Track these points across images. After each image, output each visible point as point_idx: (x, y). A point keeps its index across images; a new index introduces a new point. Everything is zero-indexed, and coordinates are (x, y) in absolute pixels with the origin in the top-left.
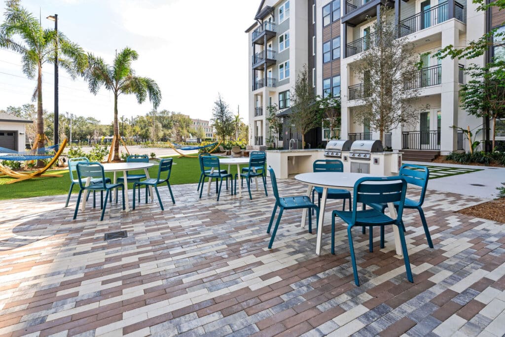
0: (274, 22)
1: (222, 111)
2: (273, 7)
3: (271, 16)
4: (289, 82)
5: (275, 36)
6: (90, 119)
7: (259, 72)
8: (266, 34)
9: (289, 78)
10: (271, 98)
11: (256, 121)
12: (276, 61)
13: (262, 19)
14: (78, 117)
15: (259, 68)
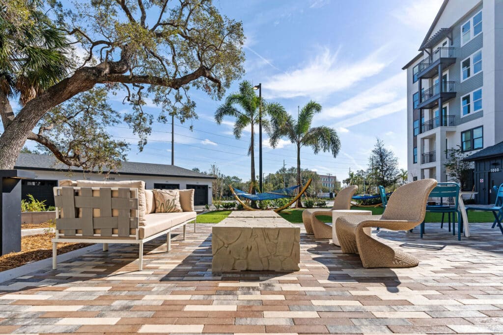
0: (453, 46)
1: (382, 160)
2: (450, 28)
3: (447, 40)
4: (482, 116)
5: (455, 62)
6: (235, 178)
7: (426, 112)
8: (441, 63)
9: (482, 111)
10: (447, 140)
11: (423, 170)
12: (456, 93)
13: (431, 47)
14: (226, 176)
15: (428, 107)
